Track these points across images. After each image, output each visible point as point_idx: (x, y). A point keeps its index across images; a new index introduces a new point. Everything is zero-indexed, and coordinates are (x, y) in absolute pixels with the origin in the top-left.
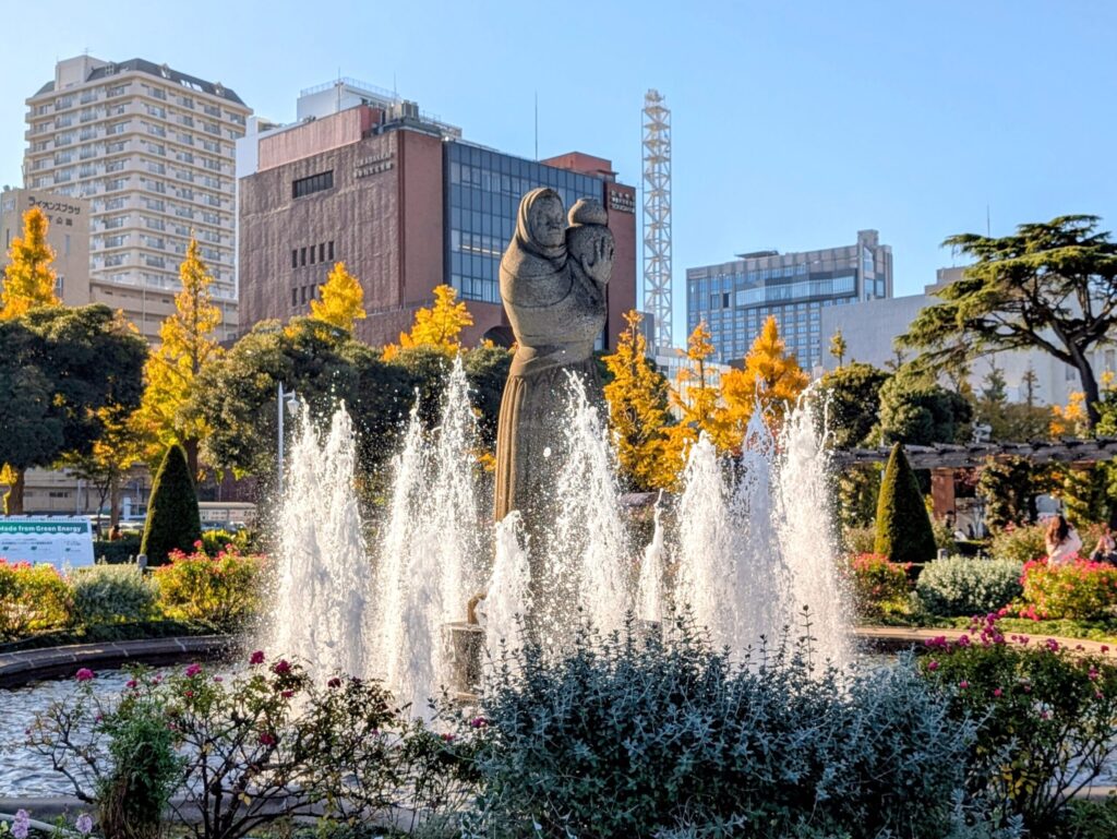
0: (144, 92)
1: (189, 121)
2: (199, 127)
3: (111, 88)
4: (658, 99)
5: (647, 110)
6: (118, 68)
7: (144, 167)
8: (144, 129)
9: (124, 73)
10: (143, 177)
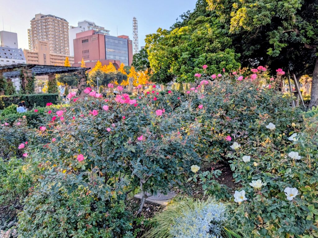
0: (51, 20)
1: (59, 25)
2: (60, 26)
3: (45, 19)
4: (135, 19)
5: (134, 21)
6: (46, 16)
7: (52, 33)
8: (52, 27)
9: (47, 17)
10: (52, 35)
